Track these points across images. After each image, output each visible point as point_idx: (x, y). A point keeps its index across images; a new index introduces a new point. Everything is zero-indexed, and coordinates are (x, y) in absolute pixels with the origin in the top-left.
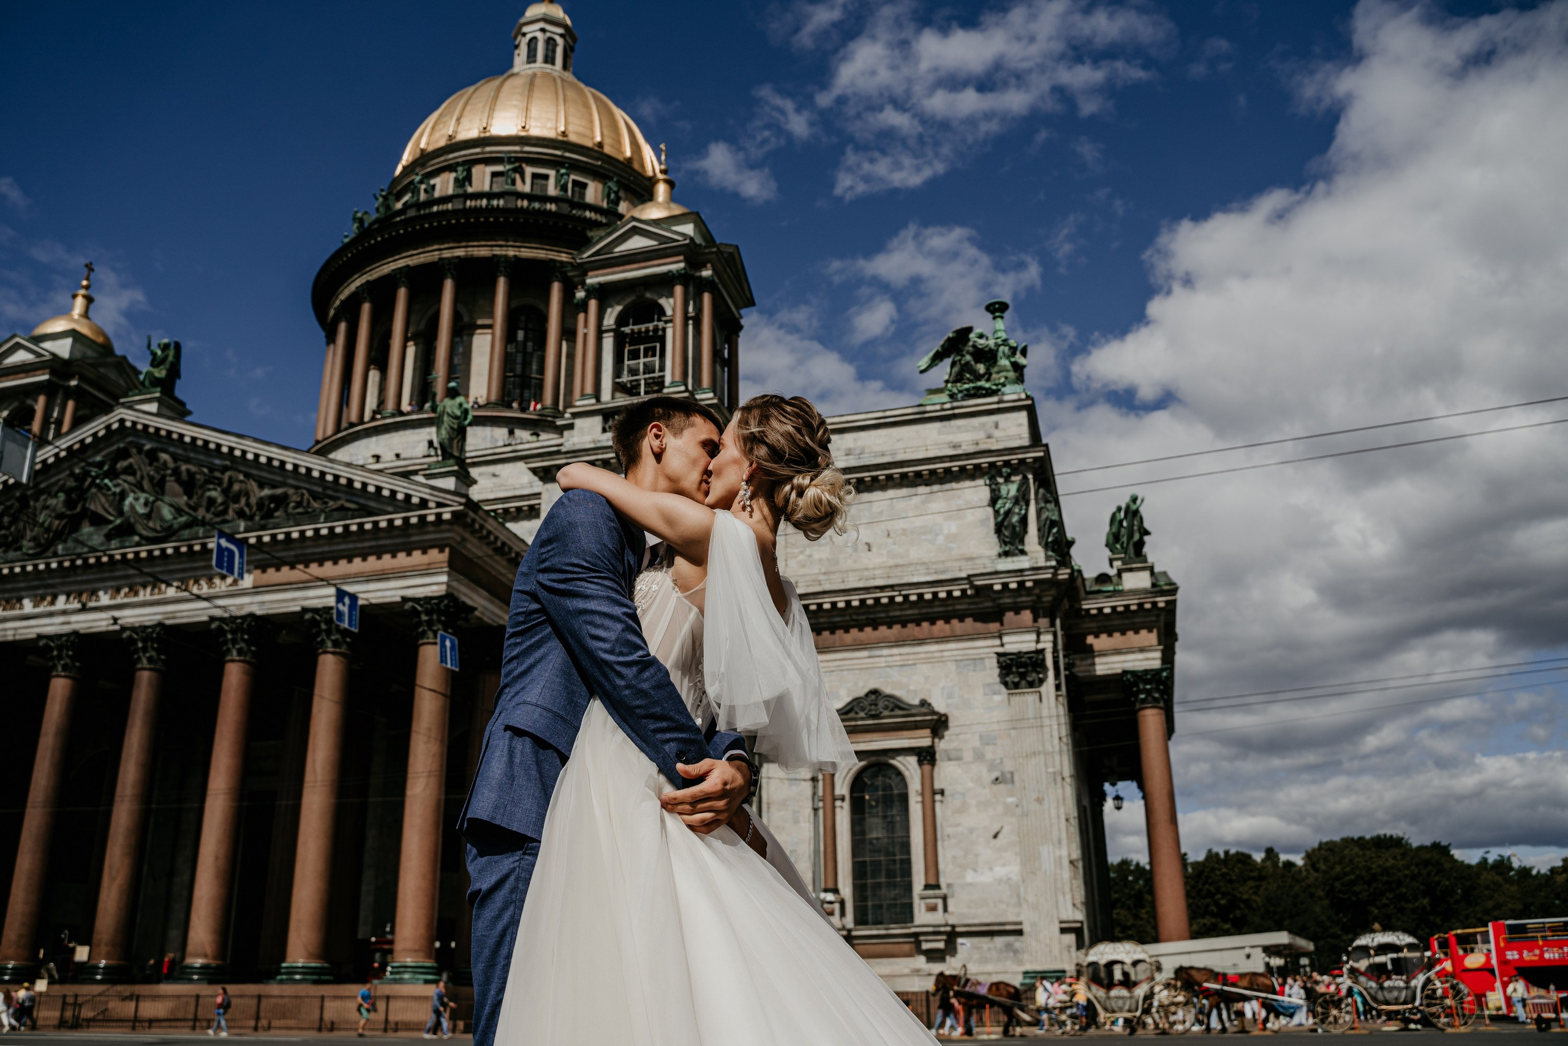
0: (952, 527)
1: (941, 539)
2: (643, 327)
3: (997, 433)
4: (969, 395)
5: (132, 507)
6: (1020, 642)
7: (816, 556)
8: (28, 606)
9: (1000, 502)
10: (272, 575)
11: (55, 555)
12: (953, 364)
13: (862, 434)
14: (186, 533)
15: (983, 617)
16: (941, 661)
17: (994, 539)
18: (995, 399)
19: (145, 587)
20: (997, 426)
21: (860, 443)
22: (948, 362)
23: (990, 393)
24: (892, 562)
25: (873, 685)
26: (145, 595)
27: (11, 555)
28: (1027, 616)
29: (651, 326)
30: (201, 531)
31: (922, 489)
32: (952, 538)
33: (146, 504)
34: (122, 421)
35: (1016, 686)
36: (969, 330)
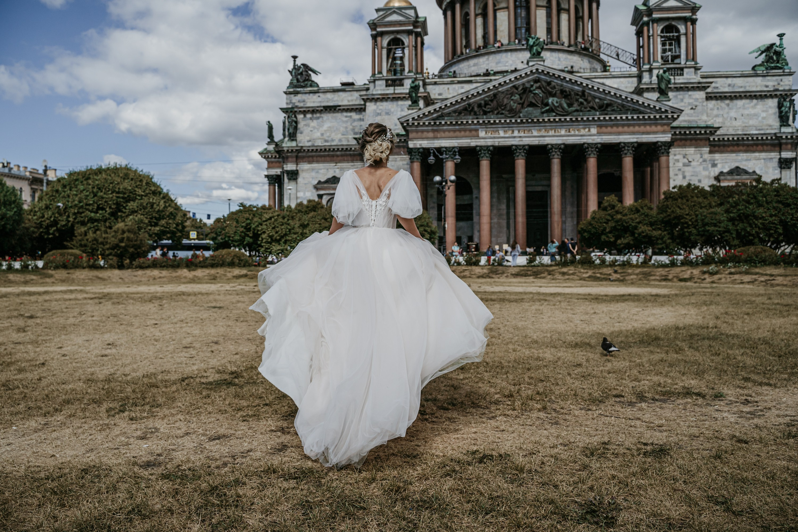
0: (764, 115)
1: (760, 118)
2: (668, 35)
3: (781, 83)
4: (773, 68)
5: (552, 103)
6: (787, 155)
7: (717, 121)
8: (502, 133)
9: (783, 109)
10: (604, 129)
11: (520, 117)
12: (766, 56)
13: (734, 79)
14: (575, 114)
15: (773, 145)
16: (759, 159)
17: (778, 119)
18: (781, 71)
19: (551, 129)
20: (781, 80)
21: (734, 82)
22: (764, 54)
23: (780, 68)
24: (744, 125)
25: (737, 164)
26: (551, 133)
27: (500, 116)
28: (789, 146)
29: (671, 34)
30: (581, 114)
31: (755, 101)
32: (764, 118)
33: (557, 102)
34: (537, 69)
35: (784, 168)
36: (774, 44)
